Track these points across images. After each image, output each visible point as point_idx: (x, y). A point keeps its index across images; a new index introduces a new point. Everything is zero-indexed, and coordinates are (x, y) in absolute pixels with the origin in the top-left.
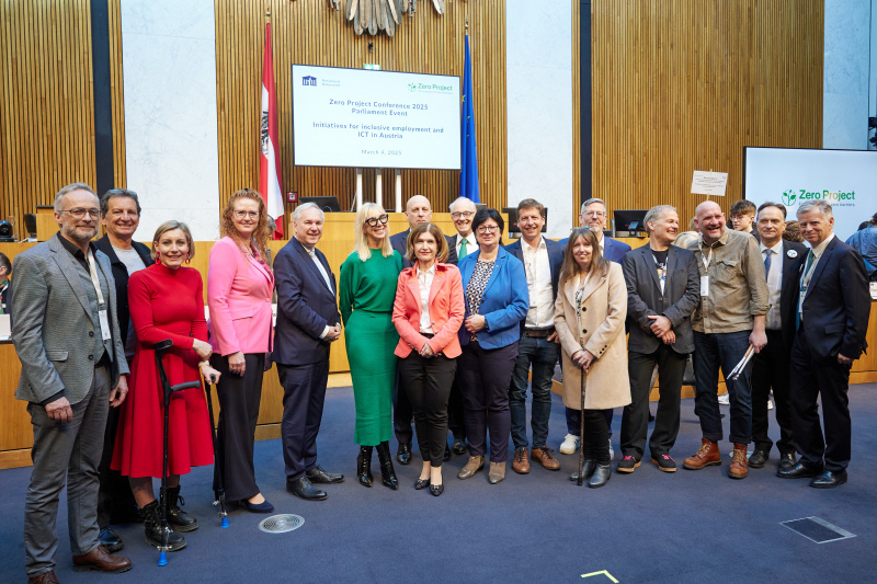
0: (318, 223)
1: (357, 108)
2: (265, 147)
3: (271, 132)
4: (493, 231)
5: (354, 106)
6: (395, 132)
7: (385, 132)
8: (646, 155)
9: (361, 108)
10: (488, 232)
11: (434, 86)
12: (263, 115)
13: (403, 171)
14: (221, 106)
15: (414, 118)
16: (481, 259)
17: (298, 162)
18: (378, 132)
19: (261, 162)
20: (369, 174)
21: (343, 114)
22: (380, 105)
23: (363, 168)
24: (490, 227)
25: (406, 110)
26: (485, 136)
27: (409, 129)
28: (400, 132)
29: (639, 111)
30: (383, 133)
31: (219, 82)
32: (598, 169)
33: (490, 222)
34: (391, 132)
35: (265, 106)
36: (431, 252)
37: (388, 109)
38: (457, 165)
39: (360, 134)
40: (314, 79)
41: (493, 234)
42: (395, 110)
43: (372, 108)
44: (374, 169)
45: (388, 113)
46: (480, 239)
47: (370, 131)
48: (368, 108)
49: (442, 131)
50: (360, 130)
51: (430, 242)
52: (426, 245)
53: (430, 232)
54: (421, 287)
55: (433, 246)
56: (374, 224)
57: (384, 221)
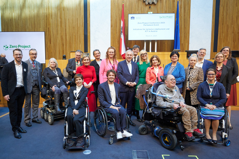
0: (131, 55)
1: (145, 24)
3: (123, 32)
4: (176, 57)
5: (144, 24)
6: (155, 30)
9: (146, 24)
10: (174, 58)
11: (167, 17)
12: (121, 28)
13: (158, 41)
14: (112, 26)
15: (161, 26)
16: (172, 65)
17: (129, 39)
18: (151, 30)
19: (120, 40)
20: (148, 42)
21: (141, 26)
22: (151, 23)
23: (146, 40)
24: (175, 56)
25: (159, 24)
26: (183, 30)
27: (159, 29)
28: (157, 30)
31: (111, 20)
32: (220, 38)
33: (175, 55)
34: (154, 30)
35: (122, 26)
36: (157, 63)
37: (153, 24)
38: (173, 39)
39: (146, 31)
40: (134, 17)
42: (155, 24)
43: (149, 24)
44: (149, 40)
45: (153, 25)
46: (172, 60)
47: (148, 30)
48: (148, 24)
49: (169, 29)
50: (146, 30)
51: (156, 60)
52: (155, 61)
53: (156, 57)
54: (156, 72)
55: (157, 61)
56: (143, 55)
57: (146, 54)
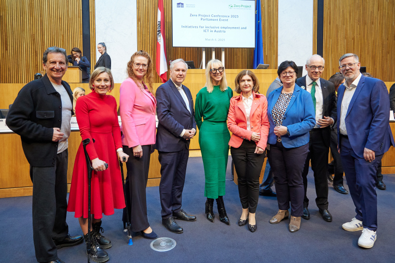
0: (183, 70)
1: (203, 18)
2: (159, 39)
3: (162, 31)
4: (291, 74)
5: (202, 17)
6: (222, 30)
7: (217, 30)
8: (353, 39)
9: (206, 18)
10: (288, 75)
11: (242, 6)
12: (158, 23)
13: (225, 49)
14: (139, 20)
15: (231, 22)
16: (283, 92)
17: (174, 45)
18: (213, 30)
19: (157, 45)
20: (209, 50)
21: (197, 21)
22: (214, 16)
23: (206, 48)
24: (290, 72)
25: (228, 18)
26: (267, 31)
27: (229, 28)
28: (224, 30)
29: (350, 15)
30: (216, 30)
31: (138, 8)
32: (326, 47)
33: (290, 69)
34: (220, 29)
35: (159, 19)
36: (250, 86)
37: (218, 18)
38: (253, 46)
39: (205, 31)
40: (182, 4)
41: (292, 76)
42: (222, 18)
43: (211, 18)
44: (211, 48)
45: (219, 20)
46: (282, 80)
47: (210, 29)
48: (209, 18)
49: (246, 28)
50: (205, 29)
51: (249, 80)
52: (247, 83)
53: (248, 74)
54: (246, 107)
55: (251, 83)
56: (215, 72)
57: (221, 71)
